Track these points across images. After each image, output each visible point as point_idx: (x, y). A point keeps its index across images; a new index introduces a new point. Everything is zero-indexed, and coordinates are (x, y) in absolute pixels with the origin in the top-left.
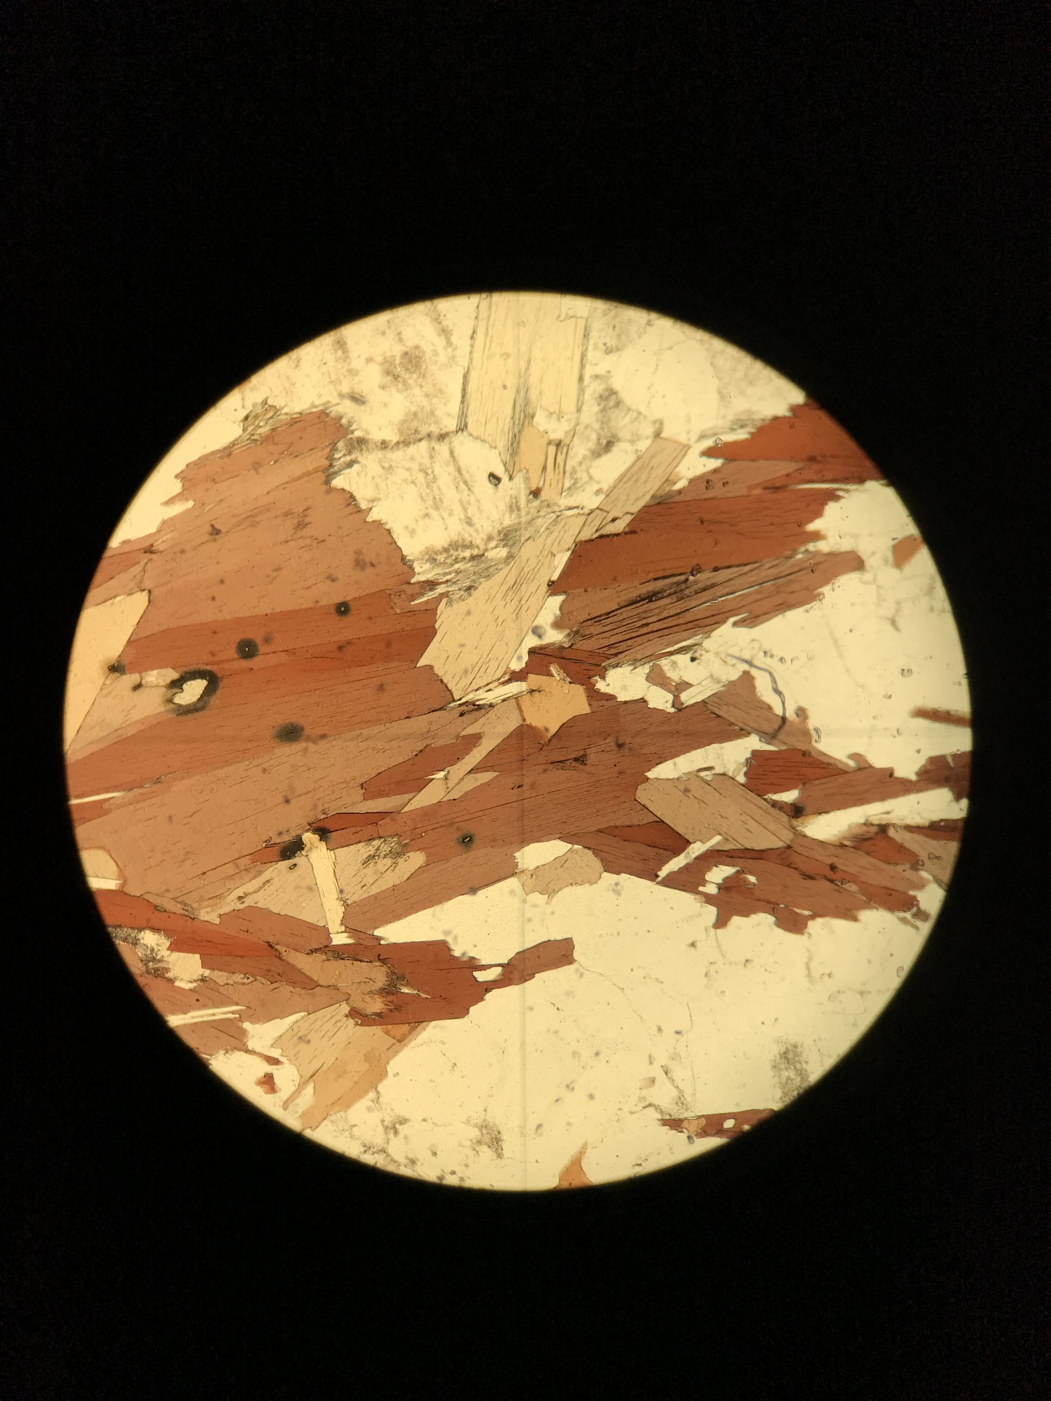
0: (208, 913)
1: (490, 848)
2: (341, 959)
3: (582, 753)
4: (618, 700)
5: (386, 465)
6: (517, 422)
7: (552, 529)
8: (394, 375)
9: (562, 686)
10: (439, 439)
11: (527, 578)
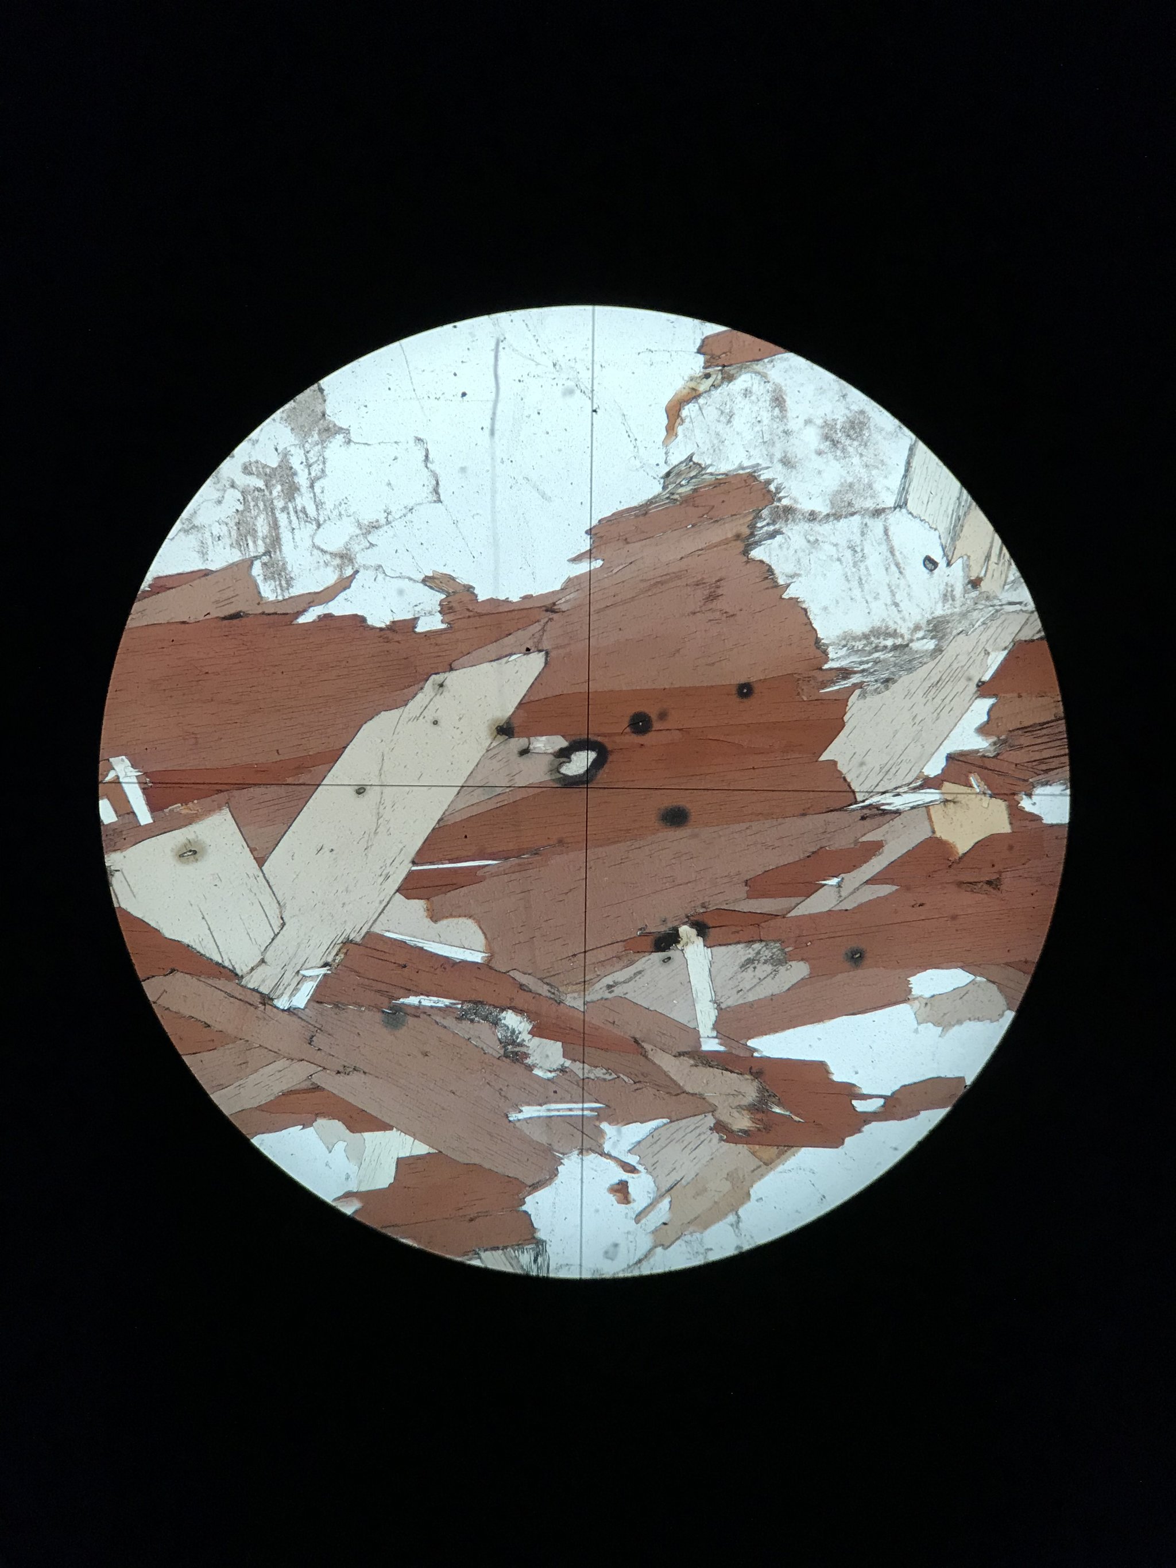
0: (575, 998)
1: (882, 968)
2: (710, 1066)
3: (996, 876)
4: (1044, 822)
5: (812, 539)
6: (963, 504)
7: (989, 624)
8: (833, 441)
9: (981, 799)
10: (874, 515)
11: (954, 676)
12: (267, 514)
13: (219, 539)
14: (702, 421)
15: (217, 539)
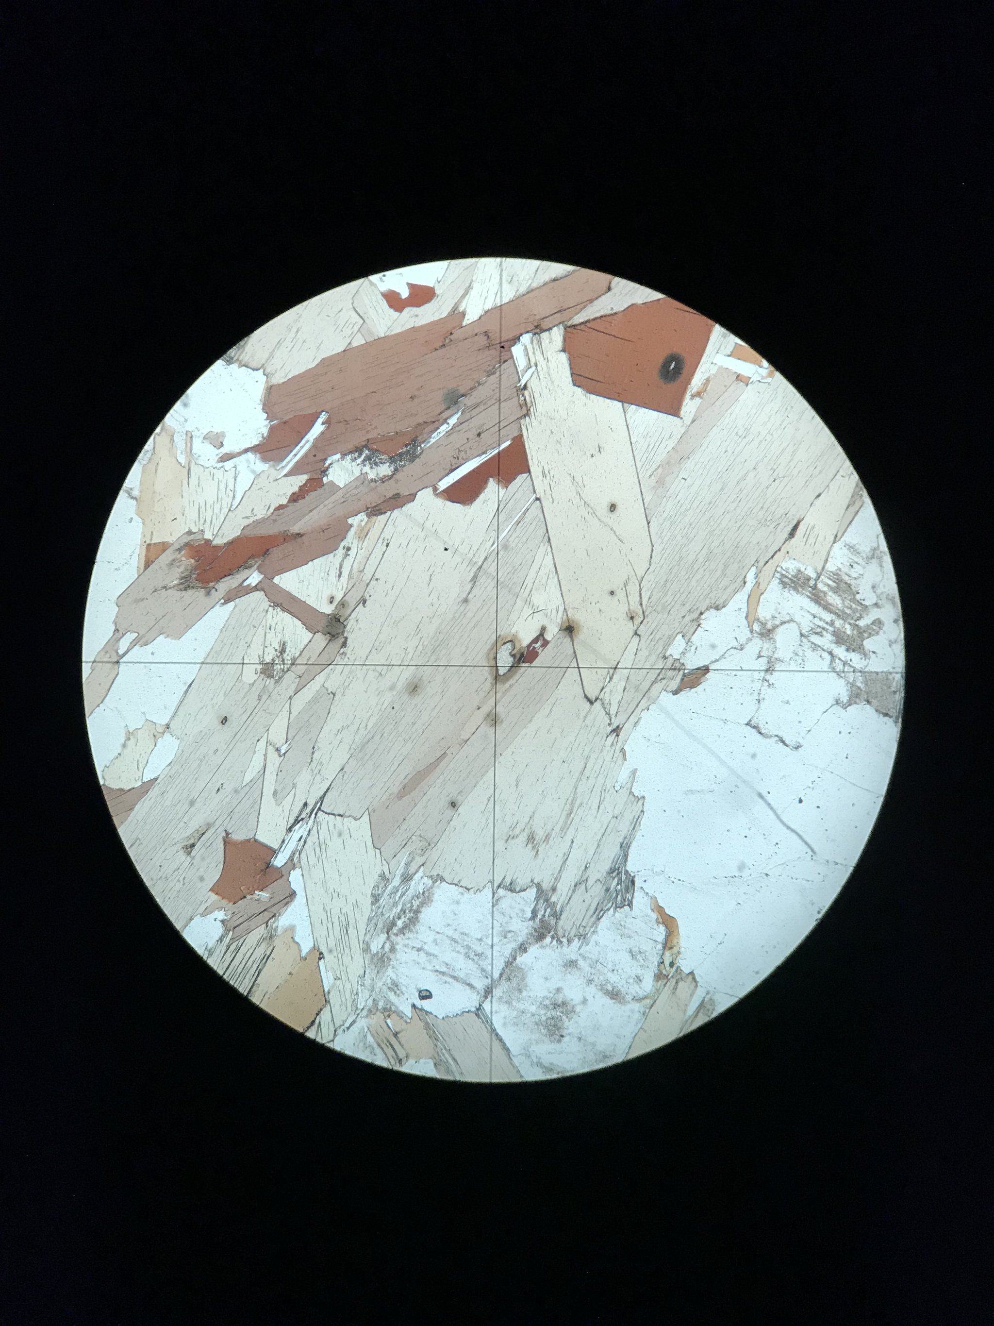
0: (362, 521)
1: (202, 729)
3: (193, 853)
4: (198, 918)
5: (509, 935)
6: (444, 1051)
8: (559, 1006)
10: (488, 988)
11: (341, 945)
12: (839, 610)
13: (850, 565)
14: (646, 934)
15: (852, 564)
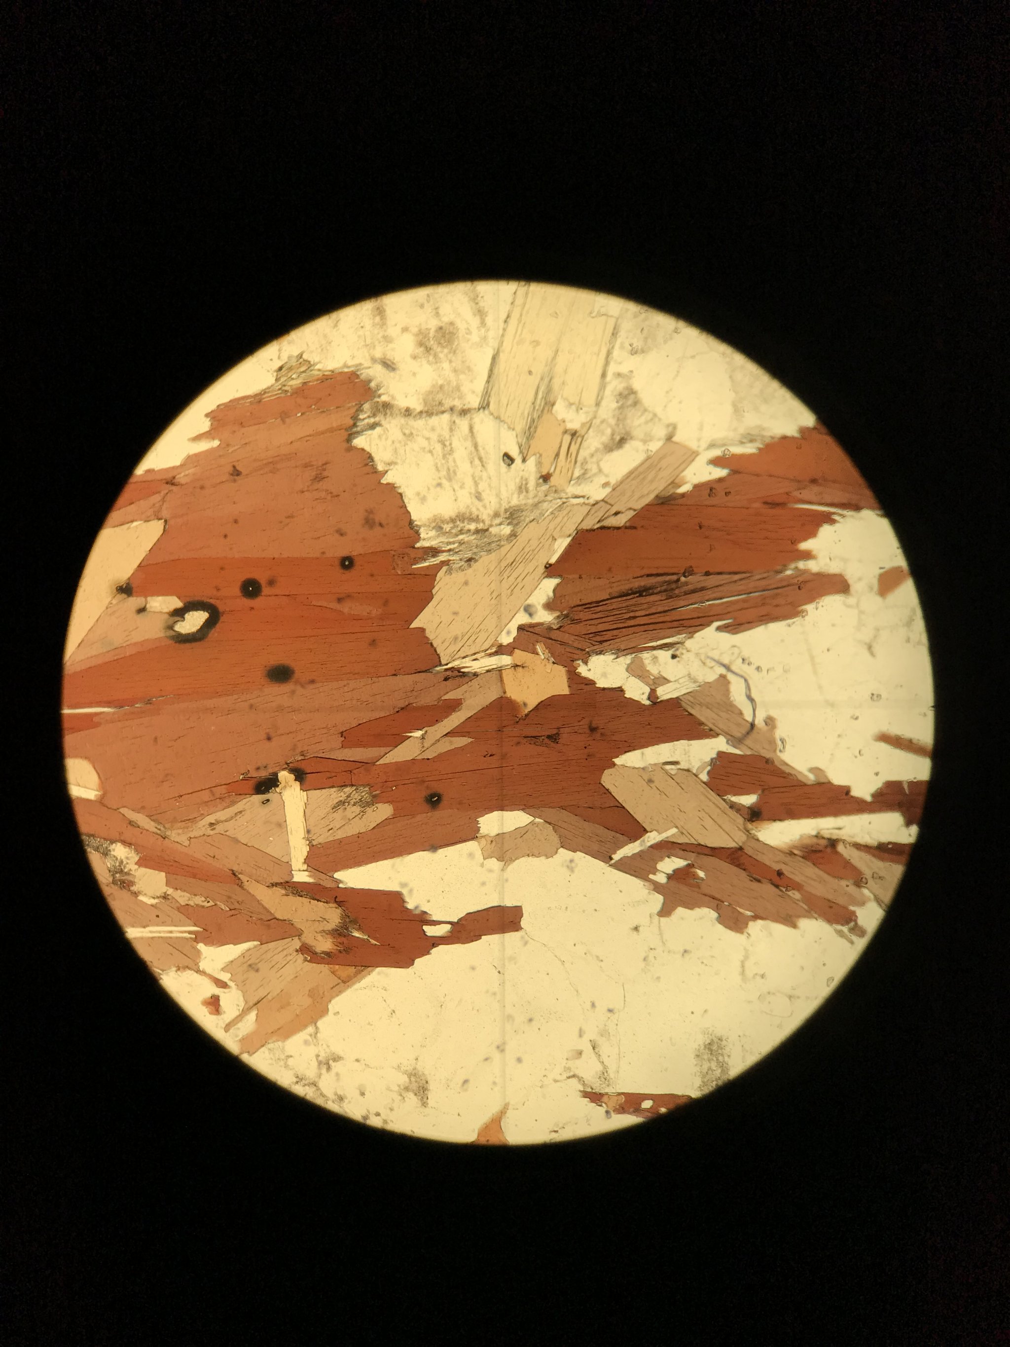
0: (179, 834)
1: (455, 810)
2: (299, 896)
3: (555, 731)
4: (597, 686)
5: (407, 432)
6: (537, 408)
7: (557, 514)
8: (426, 347)
9: (545, 665)
11: (526, 558)
